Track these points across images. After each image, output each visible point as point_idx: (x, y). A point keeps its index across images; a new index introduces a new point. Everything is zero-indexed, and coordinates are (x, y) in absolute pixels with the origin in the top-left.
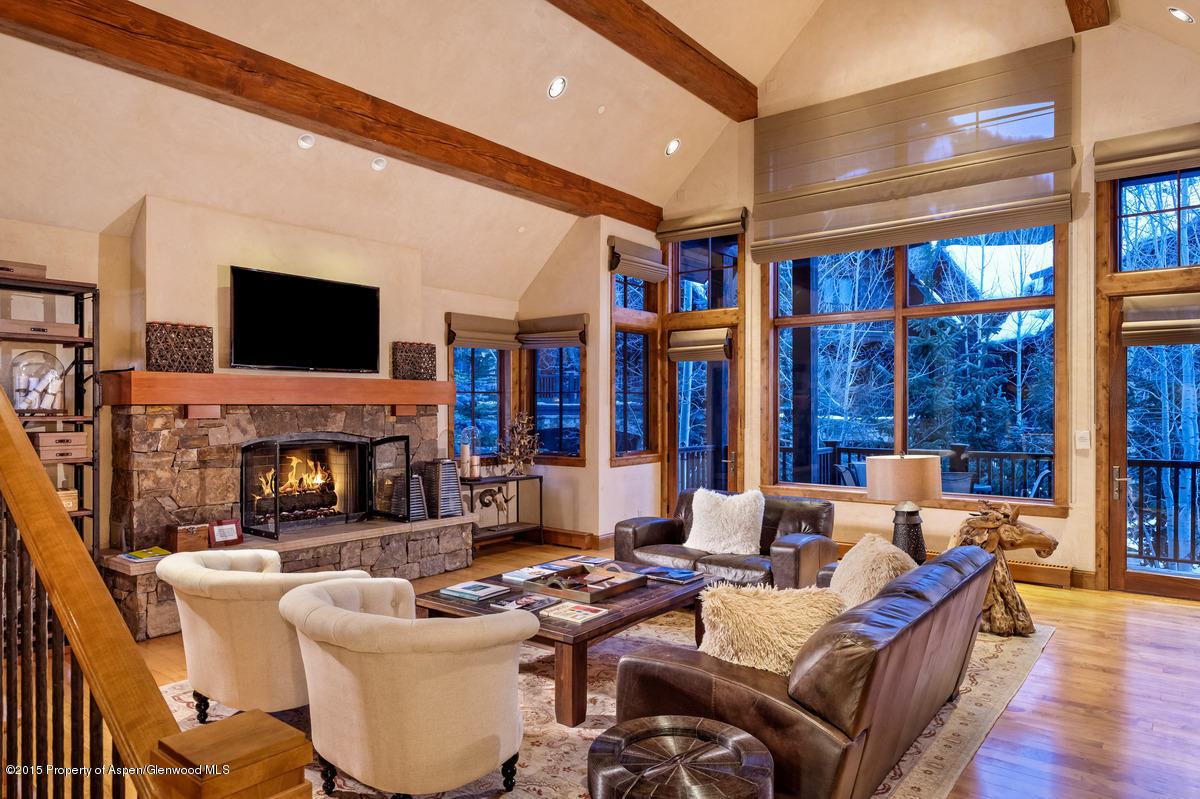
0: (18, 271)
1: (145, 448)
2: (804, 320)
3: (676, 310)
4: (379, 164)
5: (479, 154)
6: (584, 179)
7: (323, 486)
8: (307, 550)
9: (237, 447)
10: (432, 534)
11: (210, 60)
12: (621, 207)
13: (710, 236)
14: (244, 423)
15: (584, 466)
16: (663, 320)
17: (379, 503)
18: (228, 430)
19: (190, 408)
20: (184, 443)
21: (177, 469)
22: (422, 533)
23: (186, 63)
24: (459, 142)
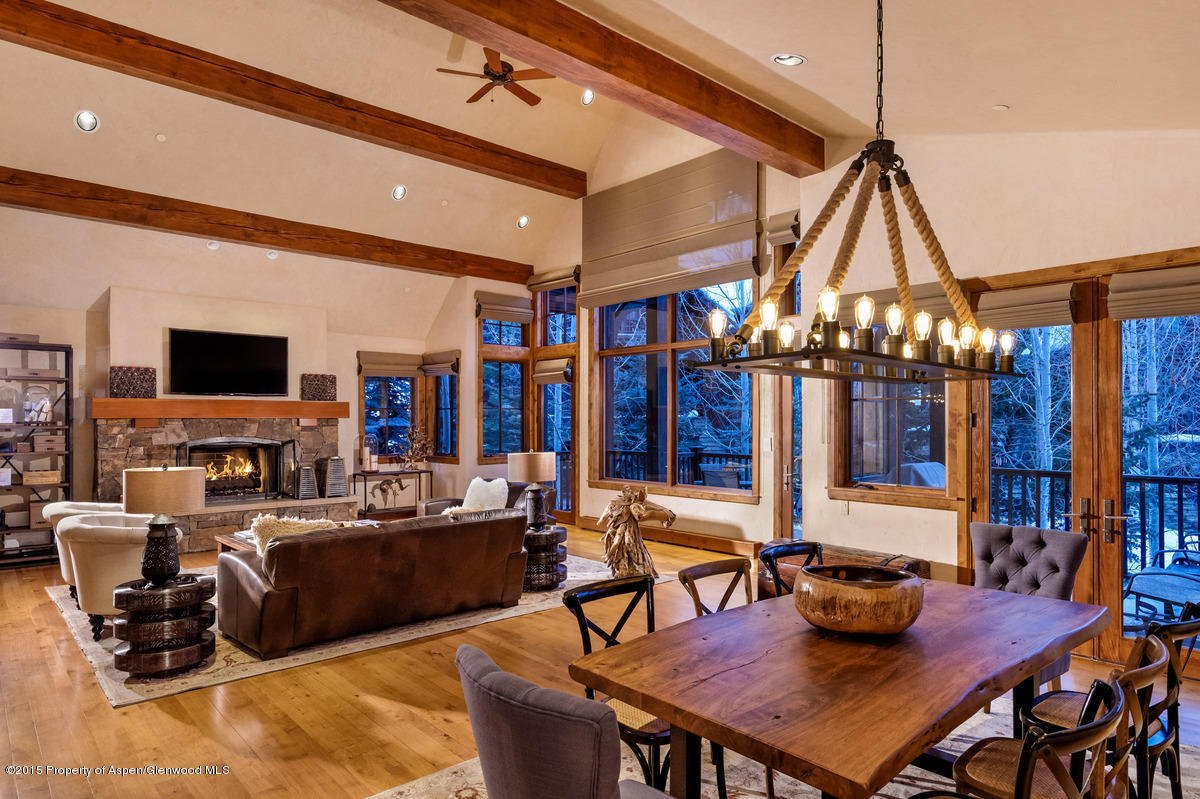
0: (21, 339)
1: (106, 446)
2: (654, 348)
3: (545, 343)
4: (273, 255)
5: (345, 243)
6: (448, 251)
7: (250, 475)
8: (216, 515)
9: (172, 446)
10: (322, 509)
11: (127, 206)
12: (488, 269)
13: (565, 286)
14: (178, 431)
15: (458, 463)
16: (533, 352)
17: (286, 486)
18: (166, 436)
19: (137, 421)
20: (134, 442)
21: (128, 459)
22: (312, 507)
23: (109, 211)
24: (327, 236)
